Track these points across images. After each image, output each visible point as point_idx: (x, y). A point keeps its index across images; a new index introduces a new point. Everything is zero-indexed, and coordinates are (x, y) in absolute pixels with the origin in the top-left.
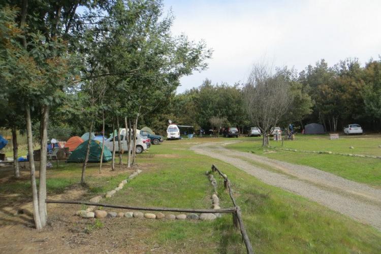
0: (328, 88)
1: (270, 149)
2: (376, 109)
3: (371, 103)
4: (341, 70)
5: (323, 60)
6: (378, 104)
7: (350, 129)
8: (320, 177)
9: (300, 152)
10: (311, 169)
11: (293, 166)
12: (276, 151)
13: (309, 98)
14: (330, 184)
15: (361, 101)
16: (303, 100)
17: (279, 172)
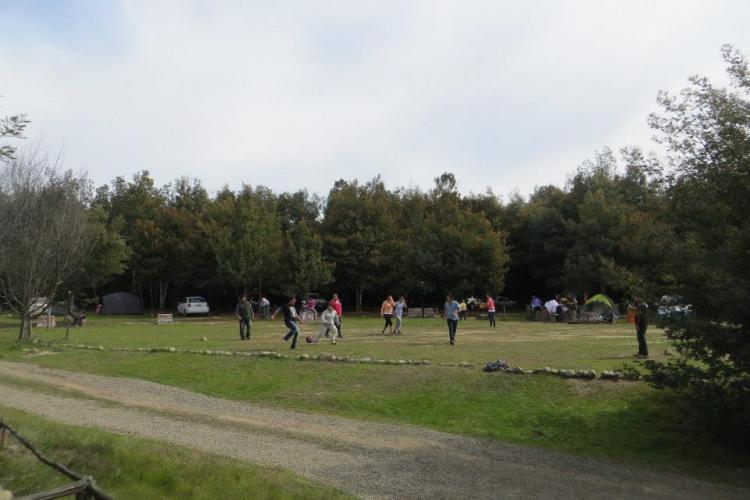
0: (155, 226)
1: (40, 346)
2: (234, 272)
3: (228, 262)
4: (177, 197)
5: (146, 173)
6: (237, 264)
7: (189, 306)
8: (164, 397)
9: (110, 351)
10: (143, 383)
11: (104, 380)
12: (55, 350)
13: (122, 242)
14: (186, 408)
15: (210, 256)
16: (109, 244)
17: (77, 395)
